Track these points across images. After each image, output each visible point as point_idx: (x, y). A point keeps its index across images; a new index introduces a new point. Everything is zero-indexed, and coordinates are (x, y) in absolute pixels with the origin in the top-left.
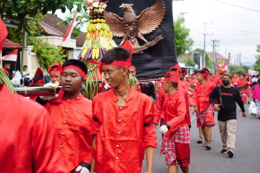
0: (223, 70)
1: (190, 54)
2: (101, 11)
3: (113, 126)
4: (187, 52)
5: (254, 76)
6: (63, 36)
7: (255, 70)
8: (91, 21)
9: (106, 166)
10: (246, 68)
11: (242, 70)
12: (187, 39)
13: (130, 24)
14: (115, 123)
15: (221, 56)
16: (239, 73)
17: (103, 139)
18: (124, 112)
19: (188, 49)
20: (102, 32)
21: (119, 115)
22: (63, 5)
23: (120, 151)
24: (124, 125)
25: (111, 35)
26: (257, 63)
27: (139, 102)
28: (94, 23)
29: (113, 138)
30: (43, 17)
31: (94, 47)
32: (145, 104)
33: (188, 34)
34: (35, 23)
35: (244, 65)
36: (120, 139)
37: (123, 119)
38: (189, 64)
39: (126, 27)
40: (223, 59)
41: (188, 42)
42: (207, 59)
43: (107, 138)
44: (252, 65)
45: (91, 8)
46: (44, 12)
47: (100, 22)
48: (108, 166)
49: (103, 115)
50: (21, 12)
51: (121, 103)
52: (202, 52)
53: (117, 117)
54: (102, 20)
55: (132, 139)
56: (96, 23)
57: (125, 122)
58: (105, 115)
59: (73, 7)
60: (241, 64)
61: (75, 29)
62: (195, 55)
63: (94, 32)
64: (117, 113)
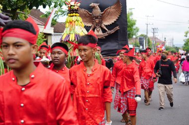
0: (161, 49)
1: (136, 38)
2: (76, 8)
3: (84, 87)
4: (134, 37)
5: (182, 54)
6: (44, 25)
7: (184, 50)
8: (69, 15)
9: (80, 114)
10: (177, 49)
11: (174, 50)
12: (134, 27)
13: (97, 17)
14: (85, 86)
15: (159, 40)
16: (172, 52)
17: (77, 96)
18: (91, 78)
19: (135, 35)
20: (76, 22)
21: (88, 80)
22: (44, 3)
23: (89, 104)
24: (91, 86)
25: (83, 24)
26: (185, 45)
27: (101, 71)
28: (71, 16)
29: (84, 96)
30: (29, 11)
31: (71, 33)
32: (105, 73)
33: (135, 24)
34: (23, 15)
35: (176, 46)
36: (89, 96)
37: (90, 82)
38: (136, 45)
39: (93, 19)
40: (160, 42)
41: (135, 29)
42: (149, 42)
43: (80, 95)
44: (181, 46)
45: (70, 6)
46: (31, 8)
47: (76, 16)
48: (82, 114)
49: (76, 80)
50: (13, 8)
51: (89, 72)
52: (145, 37)
53: (86, 81)
54: (77, 14)
55: (97, 96)
56: (73, 16)
57: (92, 85)
58: (78, 80)
59: (51, 4)
60: (173, 45)
61: (53, 20)
62: (140, 39)
63: (71, 22)
64: (86, 79)
